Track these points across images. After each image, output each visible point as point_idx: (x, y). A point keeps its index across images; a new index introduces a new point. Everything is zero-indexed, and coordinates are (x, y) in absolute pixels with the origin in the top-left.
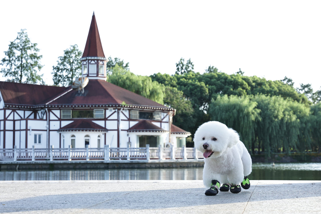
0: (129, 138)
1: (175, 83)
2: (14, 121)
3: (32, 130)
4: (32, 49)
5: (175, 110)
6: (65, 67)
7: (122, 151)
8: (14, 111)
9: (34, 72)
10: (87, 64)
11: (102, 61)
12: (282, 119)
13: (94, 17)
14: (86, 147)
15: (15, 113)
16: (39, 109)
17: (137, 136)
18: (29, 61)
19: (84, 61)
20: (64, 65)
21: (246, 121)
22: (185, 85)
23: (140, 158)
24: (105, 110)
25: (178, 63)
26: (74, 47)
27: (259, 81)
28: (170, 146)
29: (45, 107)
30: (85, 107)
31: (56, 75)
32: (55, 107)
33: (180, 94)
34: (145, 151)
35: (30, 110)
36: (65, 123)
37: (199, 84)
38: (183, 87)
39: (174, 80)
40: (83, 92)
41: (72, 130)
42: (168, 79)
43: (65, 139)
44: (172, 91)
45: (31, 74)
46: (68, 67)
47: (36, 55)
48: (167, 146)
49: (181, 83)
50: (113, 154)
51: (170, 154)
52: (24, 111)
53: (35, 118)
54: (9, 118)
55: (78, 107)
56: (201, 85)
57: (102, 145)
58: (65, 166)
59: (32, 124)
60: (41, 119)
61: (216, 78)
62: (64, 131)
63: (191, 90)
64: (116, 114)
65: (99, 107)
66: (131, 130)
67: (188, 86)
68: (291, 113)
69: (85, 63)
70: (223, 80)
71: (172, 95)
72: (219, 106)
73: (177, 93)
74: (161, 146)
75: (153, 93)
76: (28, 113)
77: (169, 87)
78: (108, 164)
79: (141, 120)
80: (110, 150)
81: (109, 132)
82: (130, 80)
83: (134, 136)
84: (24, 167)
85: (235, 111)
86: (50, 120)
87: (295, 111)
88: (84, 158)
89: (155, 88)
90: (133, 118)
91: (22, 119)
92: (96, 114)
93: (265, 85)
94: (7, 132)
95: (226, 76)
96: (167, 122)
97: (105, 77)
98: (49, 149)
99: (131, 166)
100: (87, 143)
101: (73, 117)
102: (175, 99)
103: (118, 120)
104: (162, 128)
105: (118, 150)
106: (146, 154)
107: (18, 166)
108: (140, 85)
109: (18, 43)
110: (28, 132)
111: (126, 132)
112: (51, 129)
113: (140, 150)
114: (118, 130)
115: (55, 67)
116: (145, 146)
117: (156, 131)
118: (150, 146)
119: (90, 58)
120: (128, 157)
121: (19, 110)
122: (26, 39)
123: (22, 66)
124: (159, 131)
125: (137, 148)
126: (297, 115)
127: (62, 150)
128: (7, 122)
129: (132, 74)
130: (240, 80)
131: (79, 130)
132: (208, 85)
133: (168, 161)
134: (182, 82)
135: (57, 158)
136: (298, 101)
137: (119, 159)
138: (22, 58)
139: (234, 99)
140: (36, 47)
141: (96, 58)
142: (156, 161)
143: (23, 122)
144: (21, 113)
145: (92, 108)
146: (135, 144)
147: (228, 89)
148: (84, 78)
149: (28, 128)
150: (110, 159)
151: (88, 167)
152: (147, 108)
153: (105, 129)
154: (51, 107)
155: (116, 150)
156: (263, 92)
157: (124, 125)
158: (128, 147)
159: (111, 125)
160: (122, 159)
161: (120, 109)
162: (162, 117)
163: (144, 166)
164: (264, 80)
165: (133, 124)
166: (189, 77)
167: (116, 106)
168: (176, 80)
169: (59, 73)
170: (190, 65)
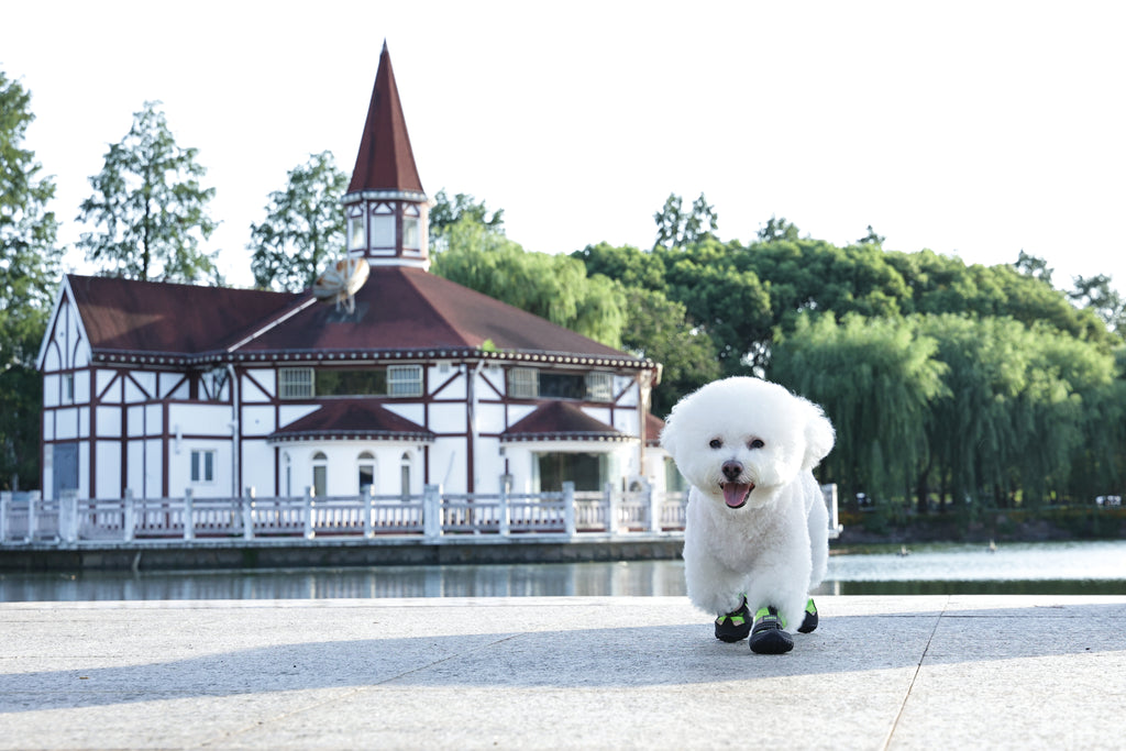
0: (507, 461)
1: (657, 275)
2: (124, 407)
3: (185, 437)
4: (183, 167)
5: (660, 367)
6: (293, 227)
7: (483, 506)
8: (123, 373)
9: (186, 244)
10: (365, 215)
11: (414, 203)
12: (1022, 396)
13: (385, 57)
14: (362, 492)
15: (128, 382)
16: (207, 367)
17: (534, 453)
18: (173, 207)
19: (354, 204)
20: (288, 221)
22: (692, 282)
23: (541, 526)
24: (426, 367)
25: (661, 212)
26: (322, 160)
27: (943, 268)
28: (644, 487)
29: (225, 361)
30: (359, 358)
31: (261, 254)
32: (258, 360)
33: (674, 314)
34: (560, 504)
35: (175, 370)
36: (291, 414)
37: (737, 278)
38: (684, 289)
39: (656, 267)
40: (352, 308)
41: (317, 437)
42: (635, 262)
43: (293, 465)
44: (648, 305)
45: (180, 250)
46: (303, 226)
47: (194, 187)
48: (634, 486)
49: (678, 278)
50: (454, 516)
51: (643, 514)
52: (158, 372)
53: (193, 398)
54: (105, 399)
55: (337, 358)
56: (744, 280)
57: (417, 486)
58: (294, 557)
59: (186, 417)
60: (214, 401)
61: (794, 259)
62: (288, 439)
63: (713, 299)
64: (461, 382)
65: (404, 357)
66: (511, 434)
67: (703, 288)
68: (1052, 373)
69: (357, 211)
70: (819, 266)
71: (648, 318)
72: (805, 351)
73: (667, 310)
74: (612, 486)
75: (588, 311)
76: (169, 381)
77: (639, 291)
78: (436, 547)
79: (548, 400)
80: (441, 502)
81: (440, 441)
83: (523, 456)
84: (159, 560)
85: (866, 369)
86: (241, 404)
87: (1063, 367)
88: (356, 529)
89: (595, 293)
90: (519, 396)
91: (149, 401)
92: (394, 381)
93: (961, 280)
94: (100, 445)
95: (831, 250)
96: (633, 408)
97: (424, 259)
98: (240, 499)
99: (512, 556)
100: (366, 479)
101: (317, 393)
102: (659, 330)
103: (468, 402)
104: (617, 425)
105: (470, 501)
106: (563, 514)
107: (137, 559)
109: (135, 148)
110: (172, 442)
111: (495, 442)
112: (246, 432)
113: (542, 500)
114: (469, 435)
115: (258, 225)
116: (559, 489)
117: (596, 438)
118: (577, 489)
119: (373, 195)
120: (502, 525)
121: (141, 369)
122: (161, 134)
123: (148, 227)
124: (606, 438)
125: (532, 496)
126: (1072, 381)
127: (283, 504)
128: (100, 411)
129: (517, 249)
130: (878, 265)
131: (339, 437)
132: (768, 283)
133: (637, 537)
134: (679, 272)
135: (267, 530)
136: (1074, 333)
137: (472, 532)
138: (147, 198)
139: (858, 329)
140: (195, 160)
141: (393, 195)
142: (598, 538)
143: (155, 412)
144: (146, 379)
145: (381, 362)
146: (528, 481)
147: (836, 294)
148: (353, 263)
149: (172, 431)
150: (442, 533)
151: (372, 556)
152: (566, 360)
153: (424, 433)
154: (247, 359)
155: (464, 502)
156: (955, 305)
157: (490, 418)
158: (503, 490)
159: (445, 418)
160: (482, 532)
161: (474, 366)
162: (617, 392)
163: (555, 554)
164: (960, 263)
165: (518, 413)
166: (704, 257)
167: (460, 356)
168: (662, 265)
169: (270, 248)
170: (702, 216)
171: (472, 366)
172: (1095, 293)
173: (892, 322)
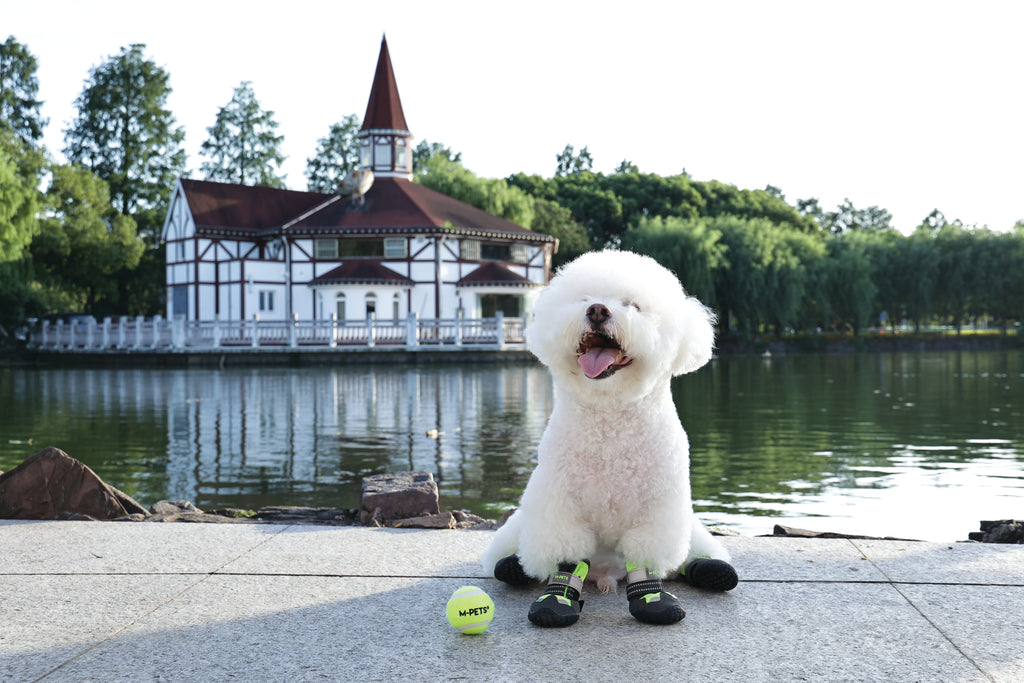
0: (461, 300)
1: (553, 192)
2: (217, 263)
3: (255, 282)
4: (264, 124)
5: (557, 241)
6: (333, 161)
7: (445, 327)
8: (216, 241)
9: (267, 170)
10: (372, 145)
11: (402, 137)
12: (771, 265)
13: (384, 44)
14: (368, 317)
15: (219, 248)
16: (270, 238)
17: (478, 295)
18: (259, 148)
19: (365, 137)
20: (330, 157)
21: (699, 269)
22: (574, 196)
23: (482, 340)
24: (409, 239)
25: (561, 154)
26: (351, 120)
27: (725, 191)
29: (281, 234)
30: (366, 233)
31: (314, 177)
32: (301, 233)
33: (563, 215)
34: (492, 326)
35: (249, 239)
36: (323, 269)
37: (602, 194)
38: (570, 200)
39: (553, 187)
40: (363, 201)
41: (339, 283)
42: (540, 184)
43: (324, 301)
44: (548, 209)
45: (263, 173)
46: (340, 161)
47: (270, 136)
49: (567, 194)
50: (426, 333)
52: (239, 241)
53: (261, 258)
54: (205, 258)
55: (352, 233)
56: (606, 195)
57: (403, 314)
58: (323, 359)
59: (254, 269)
60: (274, 260)
61: (636, 183)
62: (321, 284)
63: (587, 207)
64: (431, 249)
65: (395, 232)
66: (463, 282)
67: (582, 199)
68: (788, 252)
69: (366, 142)
70: (651, 188)
71: (548, 216)
72: (644, 238)
73: (559, 212)
74: (527, 315)
75: (510, 210)
76: (245, 247)
77: (542, 201)
78: (414, 353)
79: (487, 261)
80: (418, 324)
81: (418, 286)
82: (463, 184)
83: (470, 295)
84: (237, 360)
85: (677, 248)
86: (291, 262)
87: (796, 249)
88: (364, 341)
89: (514, 199)
90: (468, 258)
91: (232, 259)
92: (391, 248)
93: (735, 198)
94: (202, 288)
95: (657, 178)
96: (540, 267)
97: (408, 173)
98: (290, 320)
99: (463, 358)
100: (370, 309)
101: (340, 254)
102: (554, 223)
103: (436, 261)
104: (530, 277)
105: (437, 323)
106: (496, 333)
107: (223, 359)
108: (482, 195)
109: (235, 110)
110: (246, 286)
111: (452, 288)
112: (295, 279)
113: (484, 323)
114: (436, 282)
115: (312, 160)
116: (493, 316)
117: (517, 285)
118: (506, 315)
119: (376, 131)
120: (457, 339)
121: (228, 238)
122: (252, 102)
123: (243, 159)
124: (523, 285)
125: (476, 320)
126: (800, 257)
127: (318, 324)
128: (202, 266)
129: (467, 172)
130: (686, 187)
131: (353, 283)
132: (620, 198)
134: (567, 190)
135: (305, 341)
136: (802, 229)
137: (437, 343)
138: (243, 140)
139: (673, 224)
140: (272, 118)
141: (389, 132)
142: (519, 347)
143: (236, 266)
144: (231, 246)
145: (381, 235)
146: (474, 312)
147: (661, 205)
148: (363, 173)
149: (246, 278)
150: (418, 344)
151: (373, 359)
152: (499, 235)
153: (407, 281)
154: (295, 233)
155: (433, 324)
156: (733, 210)
157: (449, 272)
158: (457, 316)
159: (421, 272)
160: (445, 343)
161: (440, 238)
162: (530, 256)
163: (491, 357)
164: (735, 188)
165: (468, 269)
166: (581, 181)
167: (431, 232)
168: (556, 185)
169: (319, 173)
170: (585, 159)
171: (438, 239)
172: (809, 209)
173: (693, 220)
